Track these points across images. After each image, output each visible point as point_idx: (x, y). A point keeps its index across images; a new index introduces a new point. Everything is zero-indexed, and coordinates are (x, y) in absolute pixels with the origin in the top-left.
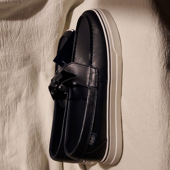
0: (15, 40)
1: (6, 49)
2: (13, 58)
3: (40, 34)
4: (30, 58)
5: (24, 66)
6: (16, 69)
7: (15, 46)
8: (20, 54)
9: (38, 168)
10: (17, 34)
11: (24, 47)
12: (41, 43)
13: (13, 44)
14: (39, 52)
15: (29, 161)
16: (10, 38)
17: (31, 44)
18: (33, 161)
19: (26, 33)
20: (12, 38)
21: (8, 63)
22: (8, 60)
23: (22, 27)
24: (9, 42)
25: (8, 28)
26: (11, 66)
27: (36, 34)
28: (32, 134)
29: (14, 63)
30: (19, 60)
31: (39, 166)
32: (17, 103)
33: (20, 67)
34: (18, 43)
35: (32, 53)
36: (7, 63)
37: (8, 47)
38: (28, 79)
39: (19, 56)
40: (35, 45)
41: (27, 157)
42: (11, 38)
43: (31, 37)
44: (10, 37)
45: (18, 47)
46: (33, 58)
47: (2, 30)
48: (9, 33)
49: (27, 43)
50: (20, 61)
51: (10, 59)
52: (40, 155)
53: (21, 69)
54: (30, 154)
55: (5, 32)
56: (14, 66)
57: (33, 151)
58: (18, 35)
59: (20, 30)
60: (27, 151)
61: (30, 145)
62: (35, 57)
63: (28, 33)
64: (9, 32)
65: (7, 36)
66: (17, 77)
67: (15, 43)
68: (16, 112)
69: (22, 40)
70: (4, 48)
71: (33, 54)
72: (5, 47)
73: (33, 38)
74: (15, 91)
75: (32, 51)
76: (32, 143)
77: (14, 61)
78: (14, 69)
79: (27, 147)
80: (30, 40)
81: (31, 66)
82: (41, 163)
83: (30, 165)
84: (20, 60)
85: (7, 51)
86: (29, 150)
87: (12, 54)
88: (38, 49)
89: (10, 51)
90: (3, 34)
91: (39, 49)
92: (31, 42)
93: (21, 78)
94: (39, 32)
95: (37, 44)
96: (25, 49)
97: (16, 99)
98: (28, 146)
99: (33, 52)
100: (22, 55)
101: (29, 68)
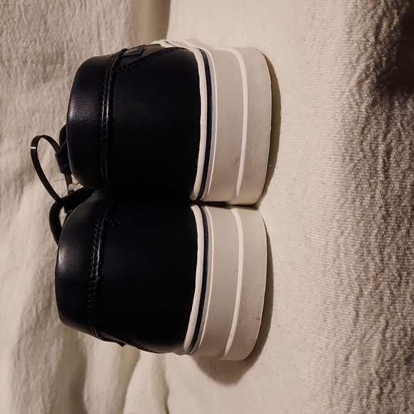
2: (14, 56)
5: (46, 79)
6: (25, 87)
7: (16, 20)
8: (33, 43)
9: (46, 377)
11: (42, 23)
12: (88, 13)
13: (10, 13)
14: (88, 41)
15: (21, 353)
17: (61, 16)
18: (33, 356)
26: (10, 76)
28: (45, 278)
29: (16, 68)
30: (29, 61)
31: (47, 372)
32: (22, 187)
33: (34, 83)
34: (26, 11)
35: (67, 41)
38: (57, 119)
39: (31, 50)
40: (74, 20)
41: (19, 341)
45: (26, 23)
46: (73, 58)
49: (49, 13)
50: (34, 65)
52: (58, 341)
53: (38, 88)
54: (27, 335)
56: (19, 78)
57: (39, 326)
60: (22, 325)
61: (34, 309)
62: (78, 55)
66: (28, 110)
67: (17, 10)
68: (18, 209)
71: (70, 46)
74: (19, 151)
75: (68, 38)
76: (40, 304)
77: (15, 63)
78: (19, 87)
79: (23, 313)
81: (66, 82)
82: (55, 364)
83: (23, 365)
84: (32, 62)
86: (27, 321)
87: (9, 41)
88: (83, 33)
91: (86, 33)
92: (60, 10)
93: (38, 115)
95: (77, 18)
96: (46, 30)
97: (21, 175)
98: (27, 311)
99: (72, 40)
100: (39, 49)
101: (60, 86)
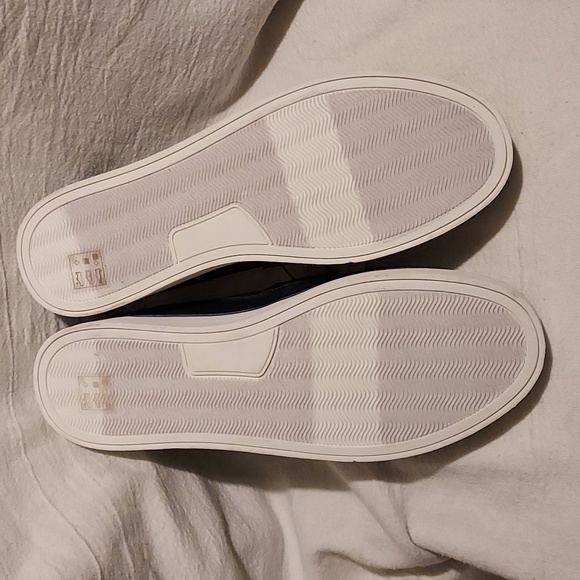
0: (100, 65)
1: (62, 93)
3: (197, 50)
4: (135, 135)
10: (113, 41)
16: (87, 52)
19: (150, 40)
20: (94, 53)
21: (58, 147)
22: (59, 137)
23: (139, 17)
24: (78, 67)
25: (89, 12)
27: (184, 49)
36: (55, 145)
37: (68, 88)
42: (90, 54)
43: (161, 59)
44: (88, 48)
47: (68, 14)
48: (87, 33)
51: (70, 133)
55: (76, 26)
58: (119, 44)
59: (131, 26)
63: (158, 40)
64: (88, 26)
65: (75, 45)
69: (127, 67)
70: (55, 87)
72: (60, 86)
73: (167, 63)
80: (157, 68)
85: (62, 100)
89: (75, 103)
90: (66, 30)
94: (196, 41)
